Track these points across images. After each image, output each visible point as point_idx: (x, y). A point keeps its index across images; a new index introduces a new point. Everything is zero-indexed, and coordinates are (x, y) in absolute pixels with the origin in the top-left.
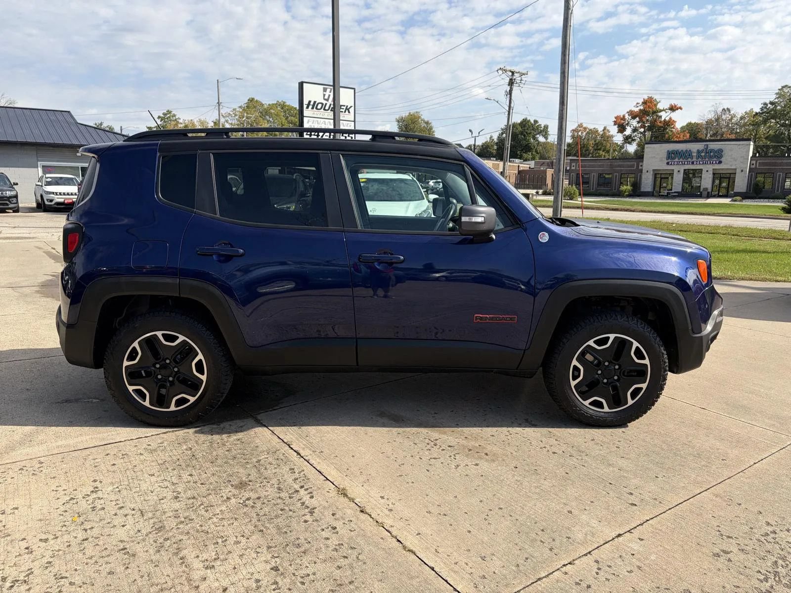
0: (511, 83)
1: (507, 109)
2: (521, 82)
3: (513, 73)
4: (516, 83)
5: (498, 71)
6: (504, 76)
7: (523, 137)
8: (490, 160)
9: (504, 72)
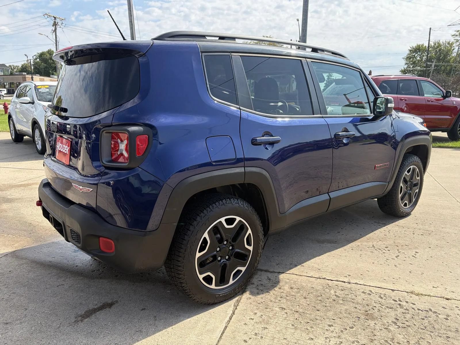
0: (55, 24)
1: (55, 41)
2: (62, 25)
3: (55, 18)
4: (58, 25)
5: (44, 15)
6: (49, 19)
7: (52, 61)
8: (36, 75)
9: (49, 17)
